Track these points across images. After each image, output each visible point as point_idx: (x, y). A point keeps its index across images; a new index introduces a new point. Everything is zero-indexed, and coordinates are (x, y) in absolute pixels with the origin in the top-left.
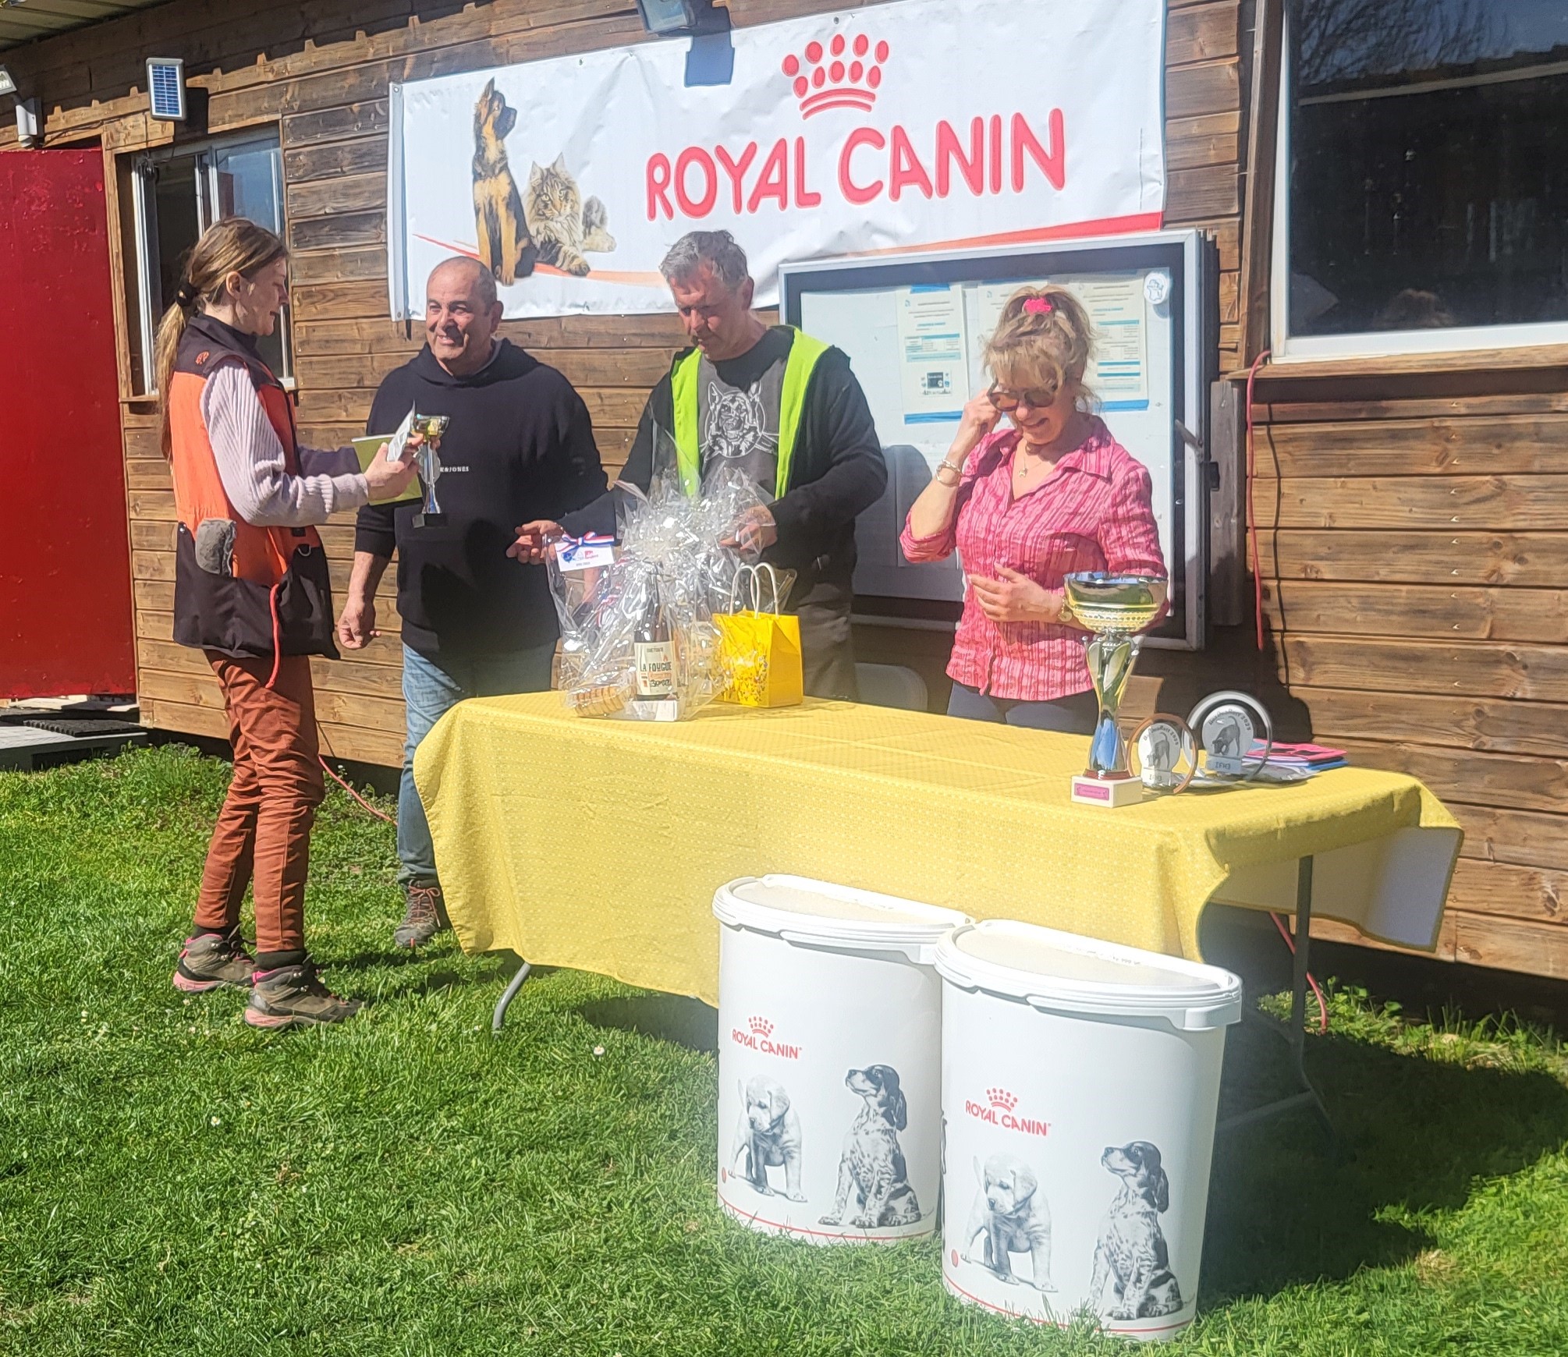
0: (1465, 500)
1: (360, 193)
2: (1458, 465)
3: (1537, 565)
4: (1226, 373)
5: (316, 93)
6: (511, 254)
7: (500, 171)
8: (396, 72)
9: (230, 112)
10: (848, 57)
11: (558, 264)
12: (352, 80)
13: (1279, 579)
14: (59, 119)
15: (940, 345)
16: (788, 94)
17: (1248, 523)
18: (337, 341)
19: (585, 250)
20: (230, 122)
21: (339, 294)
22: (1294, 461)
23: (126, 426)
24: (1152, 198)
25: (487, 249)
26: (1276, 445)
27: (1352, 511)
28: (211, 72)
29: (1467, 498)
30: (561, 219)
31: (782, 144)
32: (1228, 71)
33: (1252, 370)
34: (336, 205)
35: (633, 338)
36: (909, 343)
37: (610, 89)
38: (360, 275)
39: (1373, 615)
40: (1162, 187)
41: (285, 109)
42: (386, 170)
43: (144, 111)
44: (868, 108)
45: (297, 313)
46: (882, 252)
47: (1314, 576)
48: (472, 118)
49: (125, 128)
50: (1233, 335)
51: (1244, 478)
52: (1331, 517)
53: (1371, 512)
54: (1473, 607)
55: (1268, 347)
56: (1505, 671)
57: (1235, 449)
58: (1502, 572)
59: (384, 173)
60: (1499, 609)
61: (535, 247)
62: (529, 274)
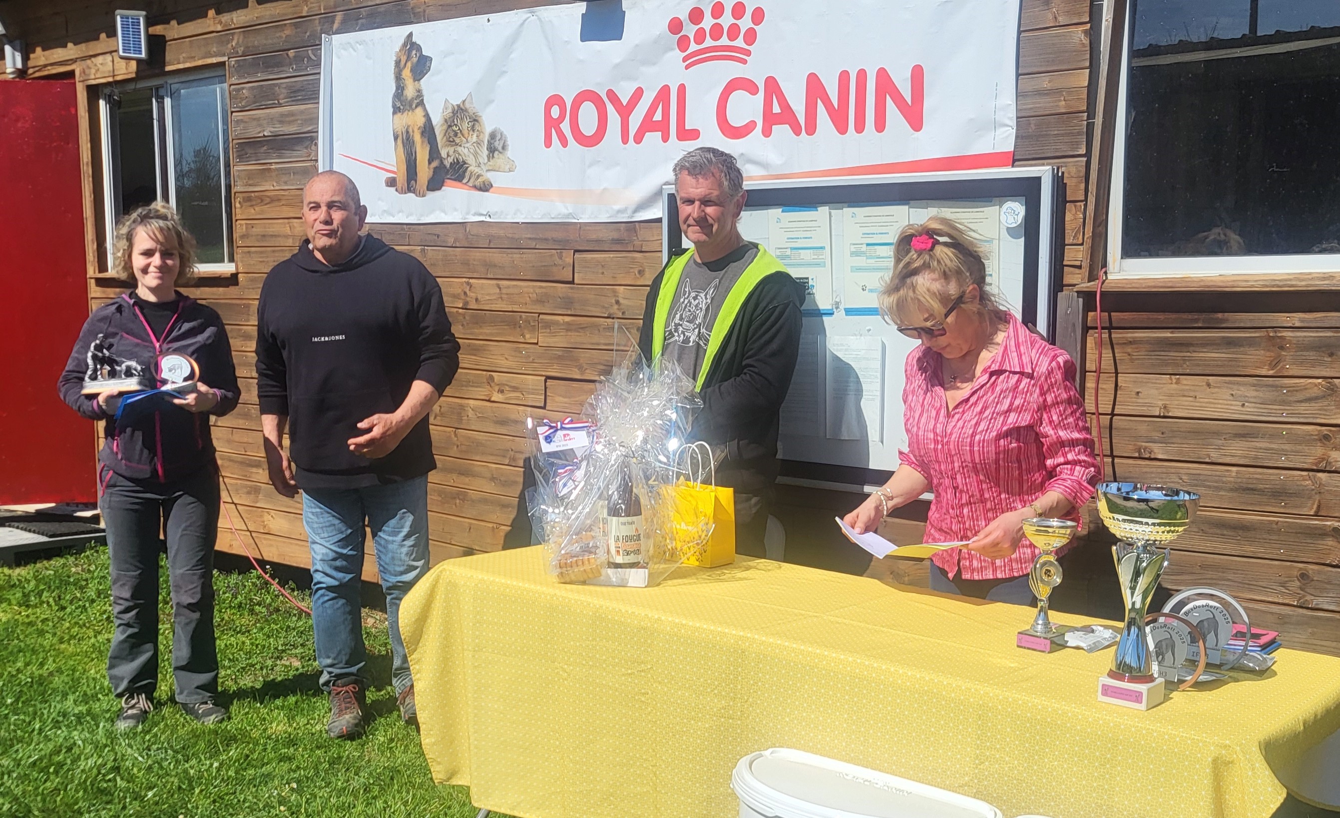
0: (1293, 399)
1: (293, 121)
2: (1291, 369)
4: (1070, 285)
5: (258, 41)
6: (424, 172)
7: (416, 107)
8: (327, 26)
9: (184, 55)
10: (726, 20)
11: (465, 181)
12: (287, 32)
13: (1113, 457)
14: (40, 57)
15: (806, 255)
16: (673, 49)
18: (272, 236)
19: (489, 170)
20: (184, 62)
21: (274, 200)
22: (1132, 360)
23: (93, 295)
24: (1006, 139)
25: (404, 167)
26: (1115, 346)
27: (1187, 403)
28: (168, 23)
29: (1300, 396)
30: (466, 145)
31: (665, 90)
32: (1079, 35)
34: (273, 129)
35: (529, 242)
37: (513, 43)
38: (292, 185)
40: (1014, 131)
41: (231, 53)
42: (318, 103)
43: (111, 52)
44: (744, 62)
45: (239, 211)
46: (754, 178)
47: (1147, 456)
48: (393, 64)
49: (96, 65)
50: (1075, 254)
51: (1084, 372)
52: (1165, 407)
53: (1204, 405)
54: (1301, 488)
55: (1105, 265)
56: (1330, 543)
57: (1079, 348)
58: (1330, 460)
59: (316, 106)
60: (1327, 491)
61: (445, 167)
62: (439, 189)
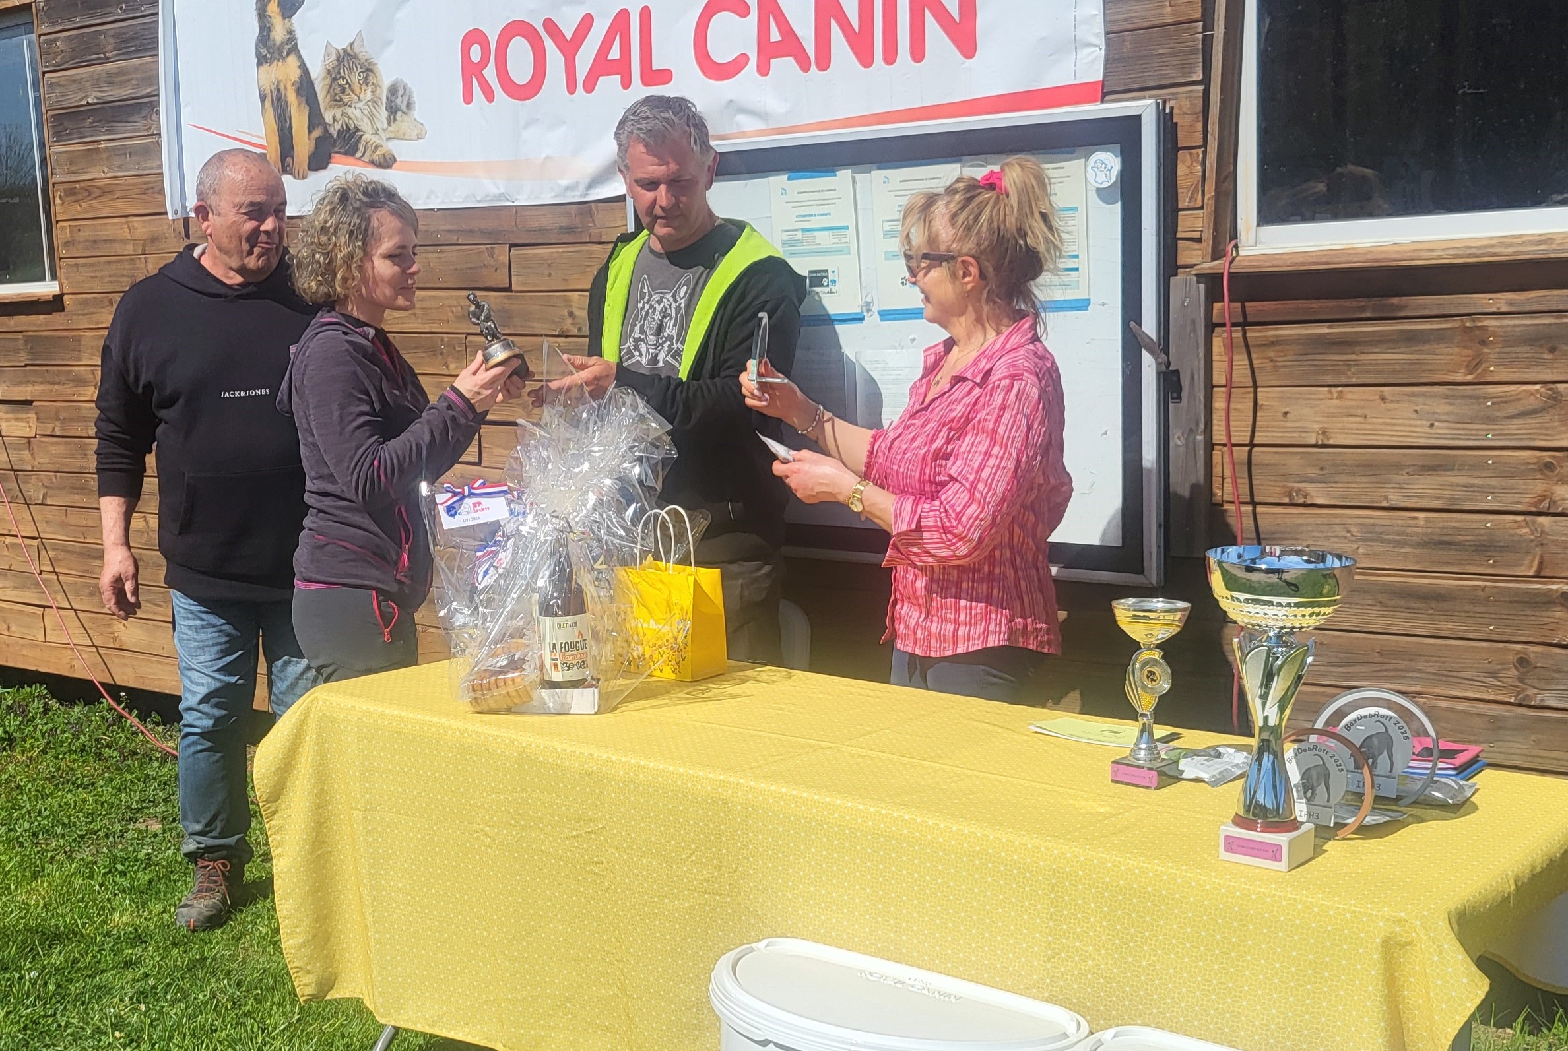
0: (1505, 414)
1: (124, 82)
2: (1497, 372)
4: (1187, 267)
6: (303, 144)
7: (288, 54)
11: (358, 155)
13: (1254, 503)
15: (824, 238)
17: (1215, 440)
18: (106, 241)
19: (389, 139)
21: (106, 191)
24: (1089, 65)
25: (276, 140)
26: (1252, 350)
27: (1354, 426)
29: (1510, 410)
30: (358, 105)
31: (623, 15)
33: (1224, 262)
34: (99, 94)
36: (785, 237)
38: (129, 170)
39: (1379, 547)
40: (1103, 52)
42: (157, 55)
45: (61, 210)
47: (1301, 501)
50: (1193, 223)
51: (1210, 387)
52: (1324, 433)
53: (1378, 427)
54: (1515, 539)
55: (1234, 235)
56: (1558, 615)
57: (1202, 355)
58: (1556, 498)
59: (154, 59)
60: (1553, 541)
61: (331, 136)
62: (325, 167)
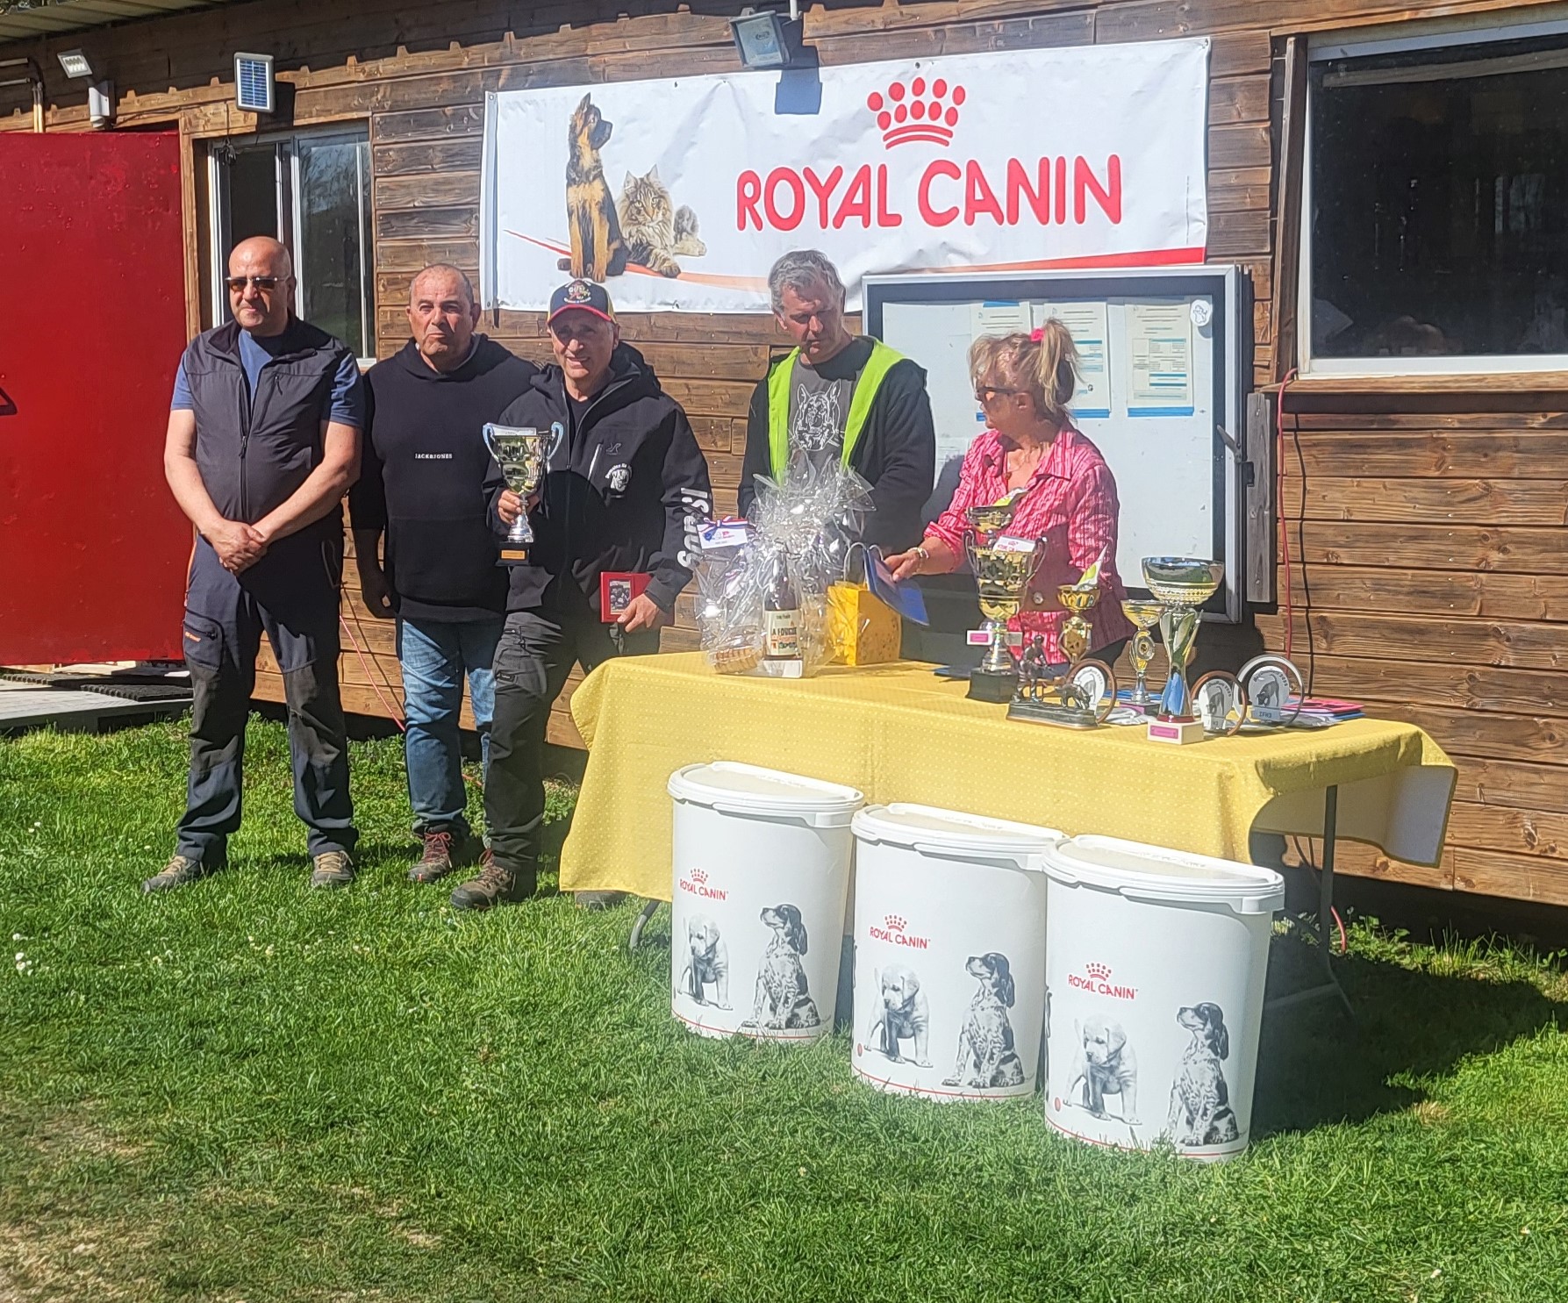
0: (1456, 500)
1: (450, 190)
2: (1454, 470)
3: (1517, 554)
4: (1260, 386)
5: (410, 95)
6: (603, 254)
7: (595, 178)
8: (490, 81)
9: (317, 108)
10: (928, 98)
11: (649, 265)
12: (444, 86)
13: (1304, 563)
14: (134, 102)
16: (873, 126)
17: (1279, 515)
19: (675, 254)
20: (318, 116)
22: (1318, 462)
24: (1196, 235)
25: (580, 249)
26: (1302, 449)
27: (1365, 506)
28: (298, 69)
29: (1462, 497)
30: (653, 225)
32: (1261, 132)
33: (1282, 384)
34: (425, 199)
35: (721, 335)
37: (703, 110)
39: (1383, 595)
40: (1205, 226)
41: (375, 107)
42: (479, 170)
43: (225, 100)
44: (946, 143)
45: (382, 296)
46: (957, 269)
47: (1334, 561)
49: (205, 115)
50: (1265, 355)
51: (1274, 476)
52: (1349, 511)
53: (1381, 507)
54: (1466, 589)
55: (1295, 364)
57: (1268, 452)
58: (1489, 560)
59: (477, 173)
60: (1487, 591)
61: (626, 248)
62: (621, 274)
